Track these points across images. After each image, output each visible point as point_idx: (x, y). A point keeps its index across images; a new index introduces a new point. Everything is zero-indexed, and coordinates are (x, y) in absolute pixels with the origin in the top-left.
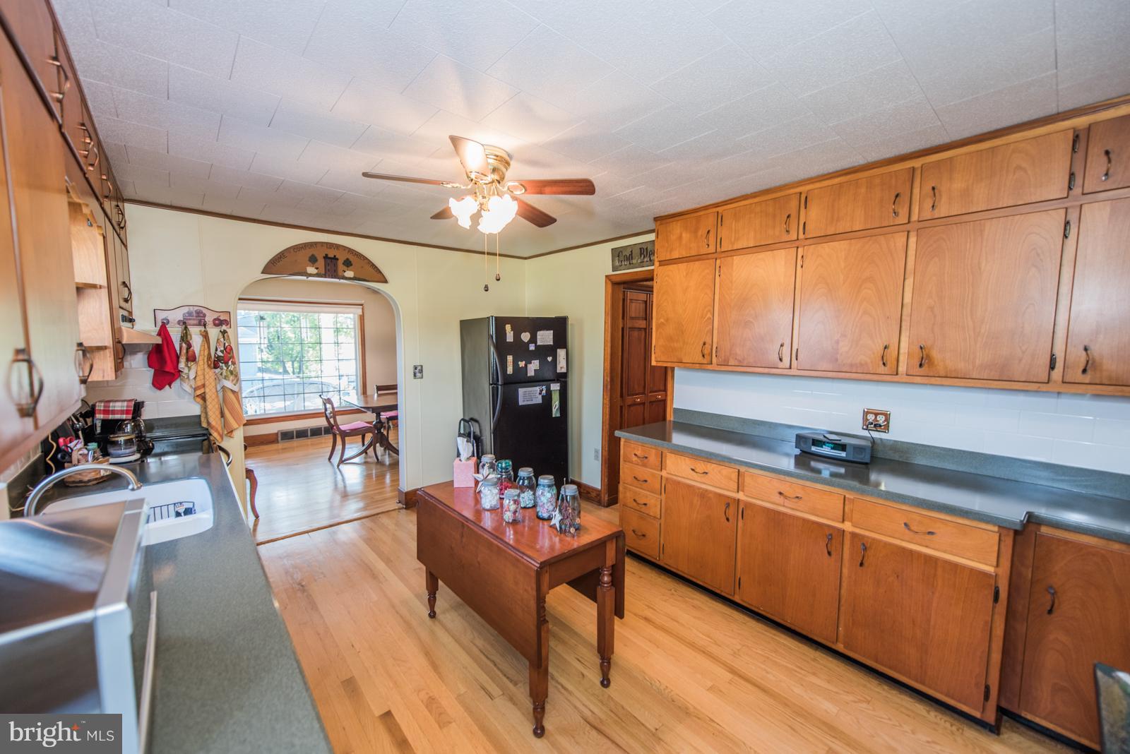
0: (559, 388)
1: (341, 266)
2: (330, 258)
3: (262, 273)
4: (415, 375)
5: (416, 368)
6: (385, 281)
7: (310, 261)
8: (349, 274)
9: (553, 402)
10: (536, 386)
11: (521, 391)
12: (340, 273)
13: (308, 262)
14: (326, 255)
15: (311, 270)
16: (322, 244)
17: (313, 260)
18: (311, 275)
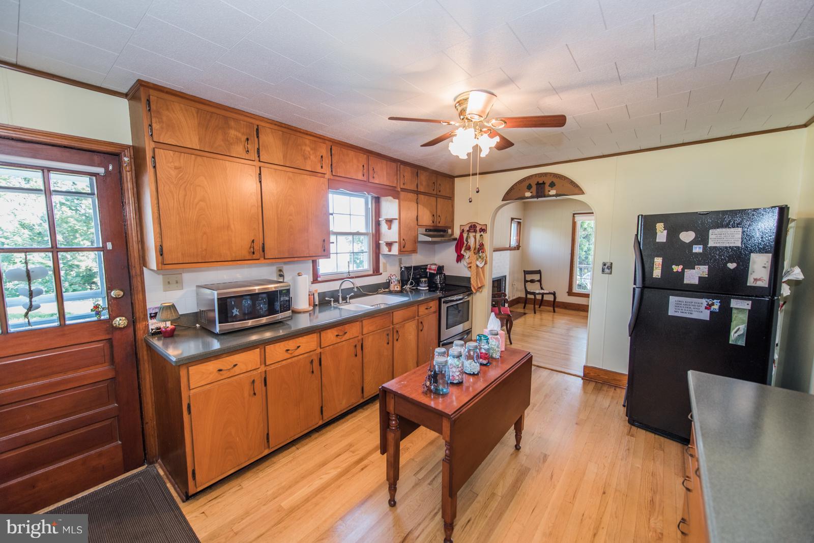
0: (749, 307)
1: (547, 187)
2: (540, 184)
3: (502, 201)
4: (603, 271)
5: (605, 265)
6: (583, 193)
7: (527, 188)
8: (553, 192)
9: (733, 324)
10: (702, 298)
11: (673, 299)
12: (547, 193)
13: (527, 190)
14: (538, 182)
15: (528, 194)
16: (536, 175)
17: (529, 187)
18: (527, 198)
